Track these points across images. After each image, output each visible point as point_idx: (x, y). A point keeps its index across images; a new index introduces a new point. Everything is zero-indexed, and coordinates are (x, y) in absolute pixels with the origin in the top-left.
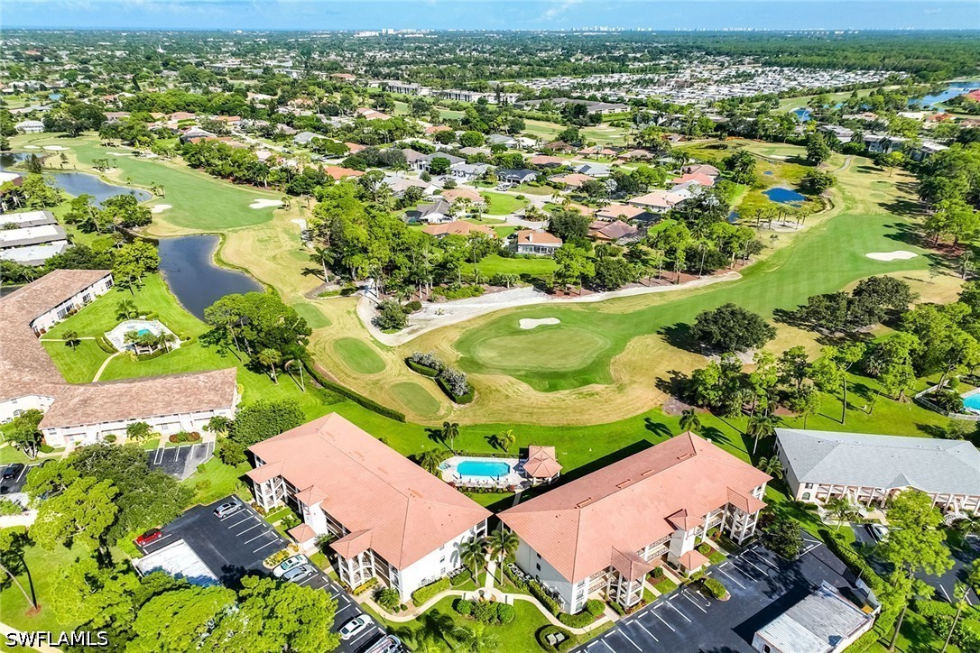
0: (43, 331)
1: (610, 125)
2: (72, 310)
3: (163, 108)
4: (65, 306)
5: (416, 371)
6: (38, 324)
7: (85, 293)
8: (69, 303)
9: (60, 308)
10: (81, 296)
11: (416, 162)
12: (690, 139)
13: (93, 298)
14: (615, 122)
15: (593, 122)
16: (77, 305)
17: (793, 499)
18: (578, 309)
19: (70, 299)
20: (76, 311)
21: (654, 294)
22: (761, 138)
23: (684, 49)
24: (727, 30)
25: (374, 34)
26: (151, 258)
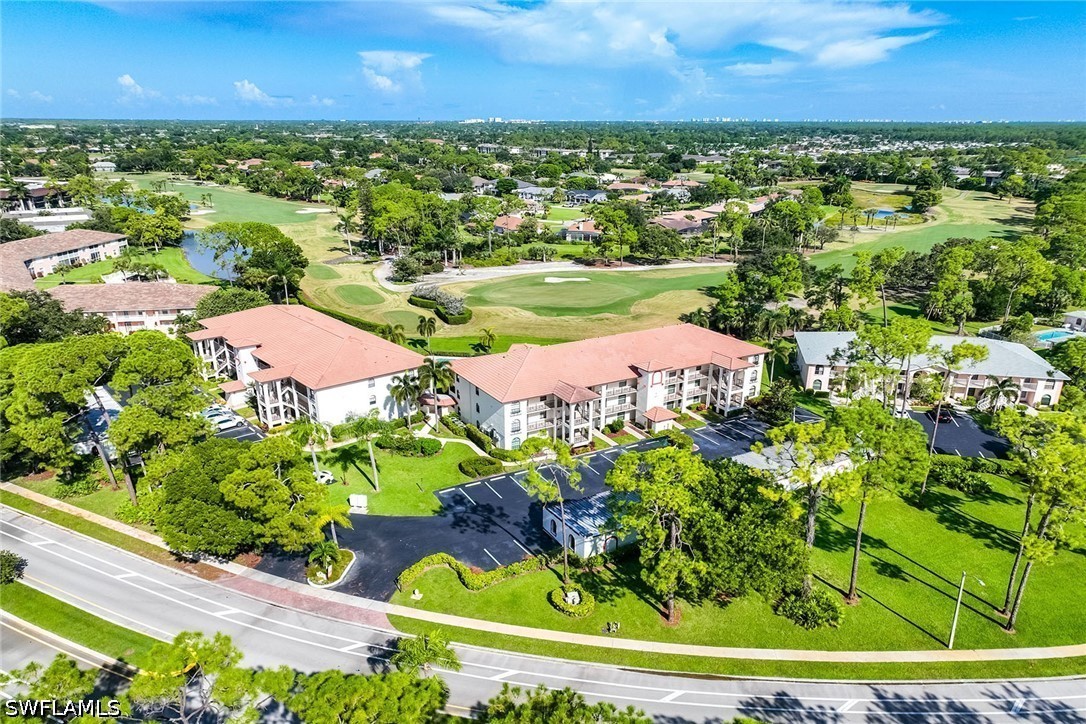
0: (40, 275)
1: (706, 172)
2: (76, 263)
3: (239, 155)
4: (69, 257)
5: (416, 305)
6: (36, 266)
7: (94, 250)
8: (74, 255)
9: (63, 257)
10: (89, 252)
11: (483, 186)
12: (789, 180)
13: (103, 258)
14: (711, 169)
15: (686, 167)
16: (83, 260)
17: (802, 388)
18: (616, 274)
19: (76, 251)
20: (80, 265)
21: (704, 267)
22: (869, 179)
23: (810, 130)
24: (862, 121)
25: (479, 121)
26: (171, 228)
